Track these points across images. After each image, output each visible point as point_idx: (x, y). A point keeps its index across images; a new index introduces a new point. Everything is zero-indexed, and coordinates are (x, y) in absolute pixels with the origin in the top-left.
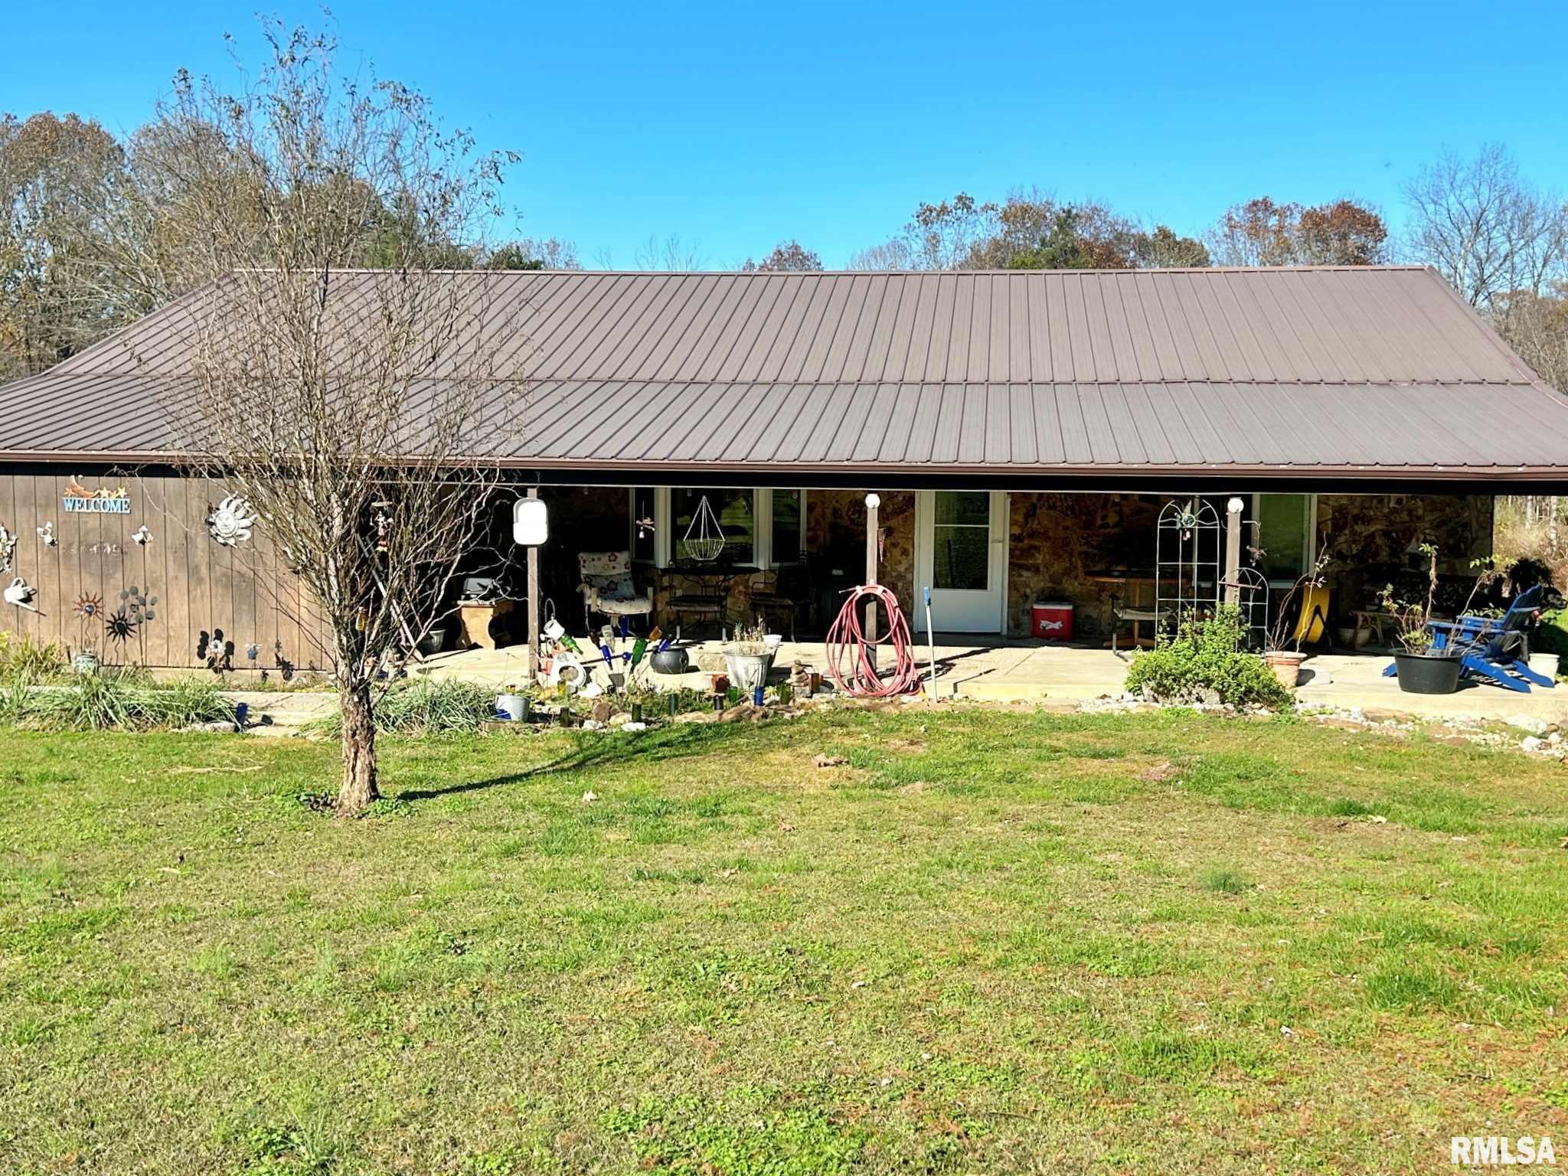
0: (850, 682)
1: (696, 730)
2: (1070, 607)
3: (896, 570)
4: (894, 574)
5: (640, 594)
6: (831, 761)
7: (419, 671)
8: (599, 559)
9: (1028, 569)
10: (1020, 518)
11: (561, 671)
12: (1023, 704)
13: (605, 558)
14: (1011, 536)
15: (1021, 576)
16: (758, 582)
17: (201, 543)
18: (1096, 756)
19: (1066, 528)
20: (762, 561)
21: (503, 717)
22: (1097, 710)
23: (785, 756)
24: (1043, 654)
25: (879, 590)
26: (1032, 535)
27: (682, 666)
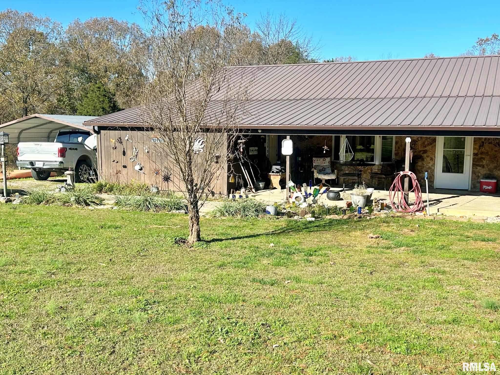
0: (398, 206)
1: (331, 222)
2: (495, 181)
3: (428, 166)
4: (427, 167)
5: (333, 172)
6: (374, 236)
7: (252, 196)
8: (320, 160)
9: (480, 166)
10: (477, 147)
11: (296, 198)
12: (464, 218)
13: (322, 159)
14: (474, 153)
15: (477, 169)
16: (375, 169)
18: (484, 240)
19: (496, 151)
20: (377, 162)
21: (268, 213)
22: (493, 221)
23: (358, 233)
24: (482, 198)
25: (409, 173)
26: (482, 153)
27: (338, 198)
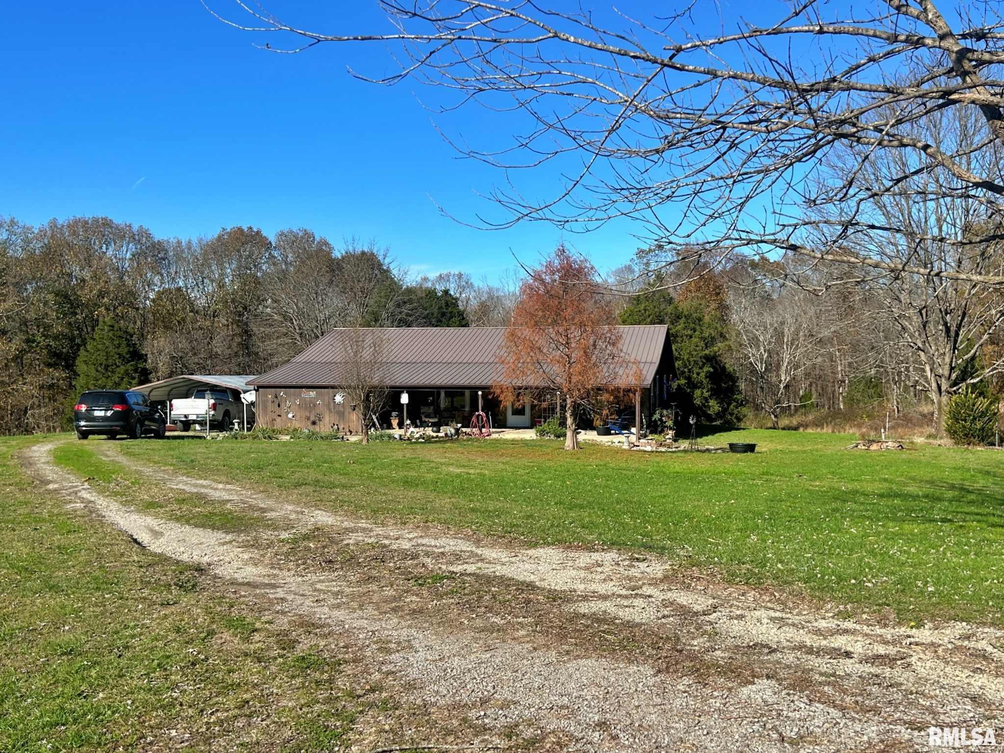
1: (436, 442)
4: (502, 412)
7: (379, 433)
11: (411, 433)
13: (428, 408)
15: (533, 412)
16: (466, 414)
17: (332, 404)
21: (395, 440)
25: (481, 413)
27: (439, 431)
